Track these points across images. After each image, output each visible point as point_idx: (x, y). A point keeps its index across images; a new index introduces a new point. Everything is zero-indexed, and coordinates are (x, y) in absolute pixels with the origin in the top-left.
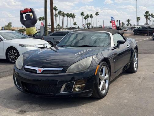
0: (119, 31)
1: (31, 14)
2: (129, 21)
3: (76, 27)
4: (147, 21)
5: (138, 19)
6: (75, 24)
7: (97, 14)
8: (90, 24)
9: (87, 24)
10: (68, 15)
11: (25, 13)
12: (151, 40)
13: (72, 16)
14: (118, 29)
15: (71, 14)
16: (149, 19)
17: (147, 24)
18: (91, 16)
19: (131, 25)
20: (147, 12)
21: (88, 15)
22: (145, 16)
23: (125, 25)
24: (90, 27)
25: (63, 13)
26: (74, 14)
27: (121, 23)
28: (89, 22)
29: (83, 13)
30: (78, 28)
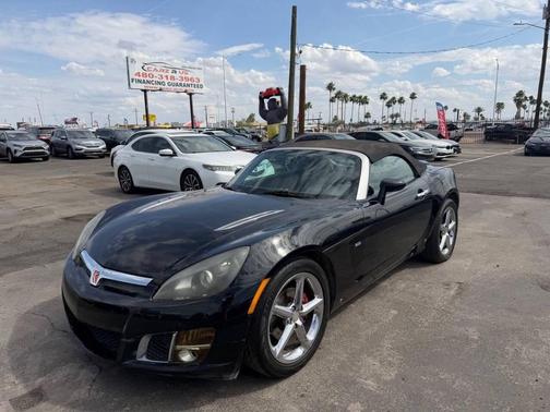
0: (453, 133)
2: (479, 110)
3: (370, 121)
4: (518, 113)
5: (500, 106)
6: (367, 116)
7: (413, 96)
8: (397, 115)
9: (392, 117)
10: (353, 99)
12: (520, 155)
13: (363, 101)
14: (451, 127)
15: (360, 97)
16: (524, 107)
17: (518, 117)
18: (401, 101)
19: (483, 118)
20: (520, 94)
21: (394, 98)
22: (515, 100)
23: (472, 119)
24: (398, 121)
25: (346, 96)
26: (366, 97)
27: (461, 114)
28: (395, 112)
30: (375, 123)
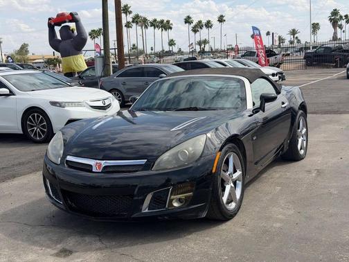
0: (272, 59)
1: (72, 25)
2: (294, 32)
3: (175, 49)
4: (335, 33)
5: (315, 27)
6: (171, 43)
7: (221, 20)
8: (205, 42)
9: (200, 43)
10: (154, 24)
11: (59, 24)
12: (343, 78)
13: (166, 26)
14: (269, 53)
15: (162, 22)
16: (341, 27)
17: (335, 38)
18: (208, 25)
19: (299, 41)
20: (335, 13)
21: (200, 22)
22: (331, 20)
23: (287, 43)
24: (207, 49)
25: (145, 20)
26: (168, 22)
27: (276, 38)
28: (203, 39)
29: (189, 17)
30: (180, 52)
